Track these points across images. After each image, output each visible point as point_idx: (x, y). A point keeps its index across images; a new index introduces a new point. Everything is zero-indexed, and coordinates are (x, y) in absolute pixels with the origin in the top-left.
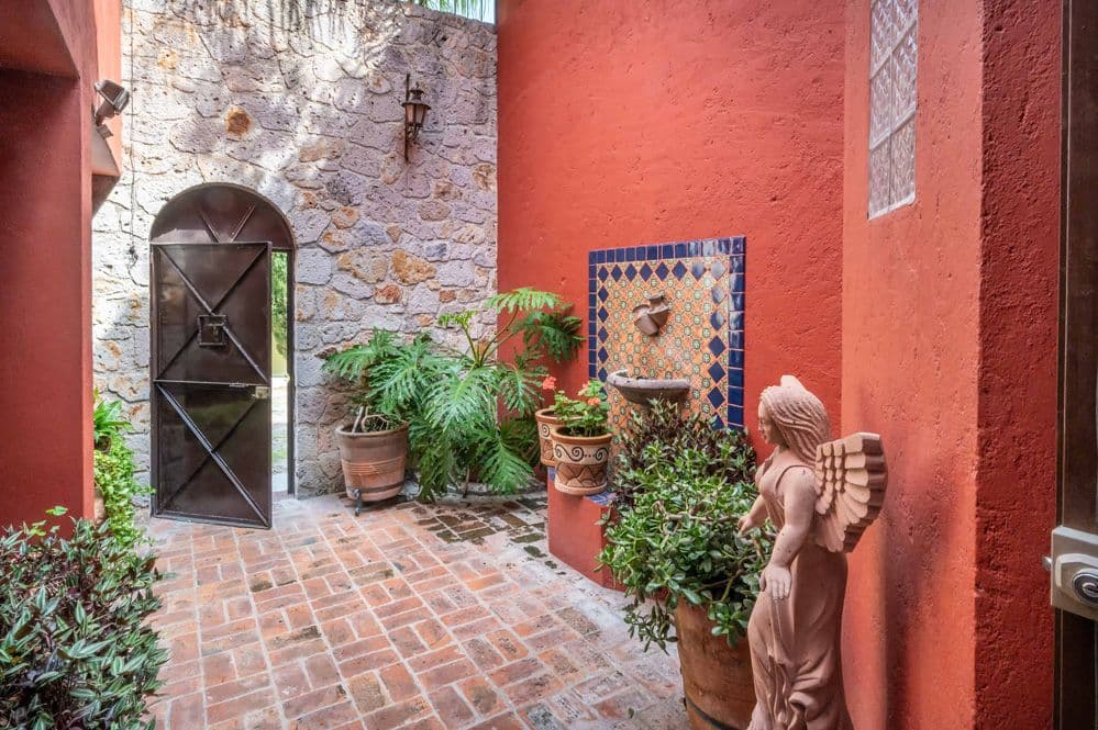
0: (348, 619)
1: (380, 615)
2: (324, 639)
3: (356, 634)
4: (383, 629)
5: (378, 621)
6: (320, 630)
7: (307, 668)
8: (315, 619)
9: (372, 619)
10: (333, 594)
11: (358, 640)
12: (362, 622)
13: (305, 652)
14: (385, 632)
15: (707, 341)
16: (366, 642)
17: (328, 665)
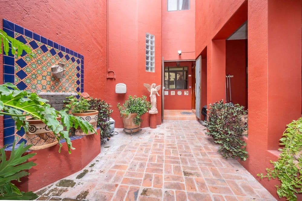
0: (172, 173)
1: (162, 170)
2: (182, 170)
3: (172, 166)
4: (164, 165)
5: (164, 169)
6: (183, 173)
7: (188, 163)
8: (184, 179)
9: (165, 170)
10: (174, 190)
11: (172, 165)
12: (169, 170)
13: (188, 168)
14: (164, 164)
15: (76, 81)
16: (171, 163)
17: (182, 162)
